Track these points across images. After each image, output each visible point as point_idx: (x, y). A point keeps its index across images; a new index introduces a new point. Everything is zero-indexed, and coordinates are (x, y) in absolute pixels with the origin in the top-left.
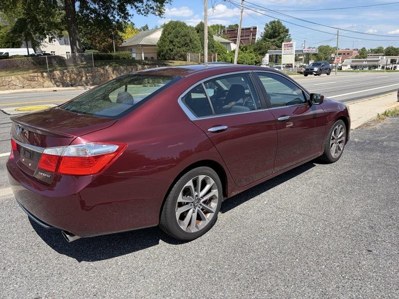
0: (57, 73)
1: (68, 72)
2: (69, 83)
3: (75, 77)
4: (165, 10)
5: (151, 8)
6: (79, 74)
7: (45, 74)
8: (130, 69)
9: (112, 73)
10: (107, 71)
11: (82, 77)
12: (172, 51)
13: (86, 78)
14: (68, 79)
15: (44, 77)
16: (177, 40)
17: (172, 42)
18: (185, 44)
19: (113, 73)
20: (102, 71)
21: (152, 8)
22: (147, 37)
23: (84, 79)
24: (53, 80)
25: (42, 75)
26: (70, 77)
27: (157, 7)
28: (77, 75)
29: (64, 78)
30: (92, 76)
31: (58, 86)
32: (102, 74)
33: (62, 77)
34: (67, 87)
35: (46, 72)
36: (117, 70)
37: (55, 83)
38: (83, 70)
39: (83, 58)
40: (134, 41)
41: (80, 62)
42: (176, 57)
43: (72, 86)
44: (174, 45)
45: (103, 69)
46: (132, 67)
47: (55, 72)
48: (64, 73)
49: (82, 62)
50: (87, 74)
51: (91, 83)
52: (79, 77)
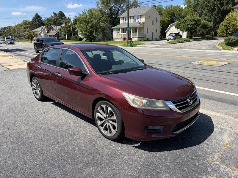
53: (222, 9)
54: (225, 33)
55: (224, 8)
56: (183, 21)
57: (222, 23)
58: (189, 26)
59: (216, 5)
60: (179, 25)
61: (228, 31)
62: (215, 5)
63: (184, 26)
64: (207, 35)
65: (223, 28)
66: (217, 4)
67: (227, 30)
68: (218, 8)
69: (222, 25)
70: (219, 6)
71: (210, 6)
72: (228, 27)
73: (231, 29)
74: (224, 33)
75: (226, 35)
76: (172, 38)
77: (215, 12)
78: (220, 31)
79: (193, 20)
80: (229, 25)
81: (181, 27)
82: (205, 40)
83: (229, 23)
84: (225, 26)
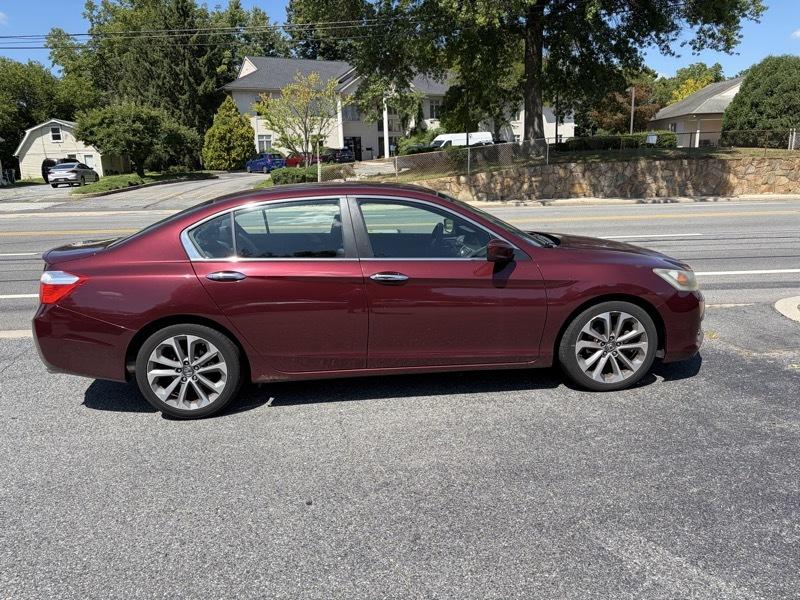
0: (482, 177)
1: (501, 174)
2: (499, 194)
3: (511, 183)
4: (741, 37)
5: (710, 36)
6: (518, 179)
7: (463, 179)
8: (620, 169)
9: (580, 175)
10: (571, 172)
11: (522, 184)
12: (753, 127)
13: (530, 186)
14: (499, 187)
15: (459, 184)
16: (771, 100)
17: (757, 105)
18: (789, 108)
19: (584, 175)
20: (562, 172)
21: (712, 36)
22: (717, 97)
23: (526, 186)
24: (473, 189)
25: (458, 179)
26: (502, 184)
27: (722, 32)
28: (513, 179)
29: (492, 185)
30: (541, 182)
31: (479, 199)
32: (560, 179)
33: (489, 184)
34: (493, 200)
35: (464, 175)
36: (592, 171)
37: (476, 194)
38: (526, 170)
39: (542, 149)
40: (685, 106)
41: (533, 156)
42: (761, 140)
43: (502, 199)
44: (761, 113)
45: (565, 168)
46: (626, 164)
47: (478, 175)
48: (493, 176)
49: (538, 155)
50: (533, 179)
51: (537, 194)
52: (518, 184)
53: (200, 89)
54: (226, 160)
55: (206, 88)
56: (102, 120)
57: (210, 131)
58: (129, 136)
59: (182, 76)
60: (92, 133)
61: (234, 154)
62: (177, 75)
63: (110, 135)
64: (175, 165)
65: (216, 144)
66: (184, 74)
67: (228, 150)
68: (190, 84)
69: (213, 136)
70: (191, 79)
71: (165, 78)
72: (230, 142)
73: (239, 150)
74: (223, 158)
75: (230, 164)
76: (72, 176)
77: (184, 97)
78: (210, 154)
79: (138, 118)
80: (230, 138)
81: (101, 140)
82: (185, 180)
83: (230, 131)
84: (222, 139)
